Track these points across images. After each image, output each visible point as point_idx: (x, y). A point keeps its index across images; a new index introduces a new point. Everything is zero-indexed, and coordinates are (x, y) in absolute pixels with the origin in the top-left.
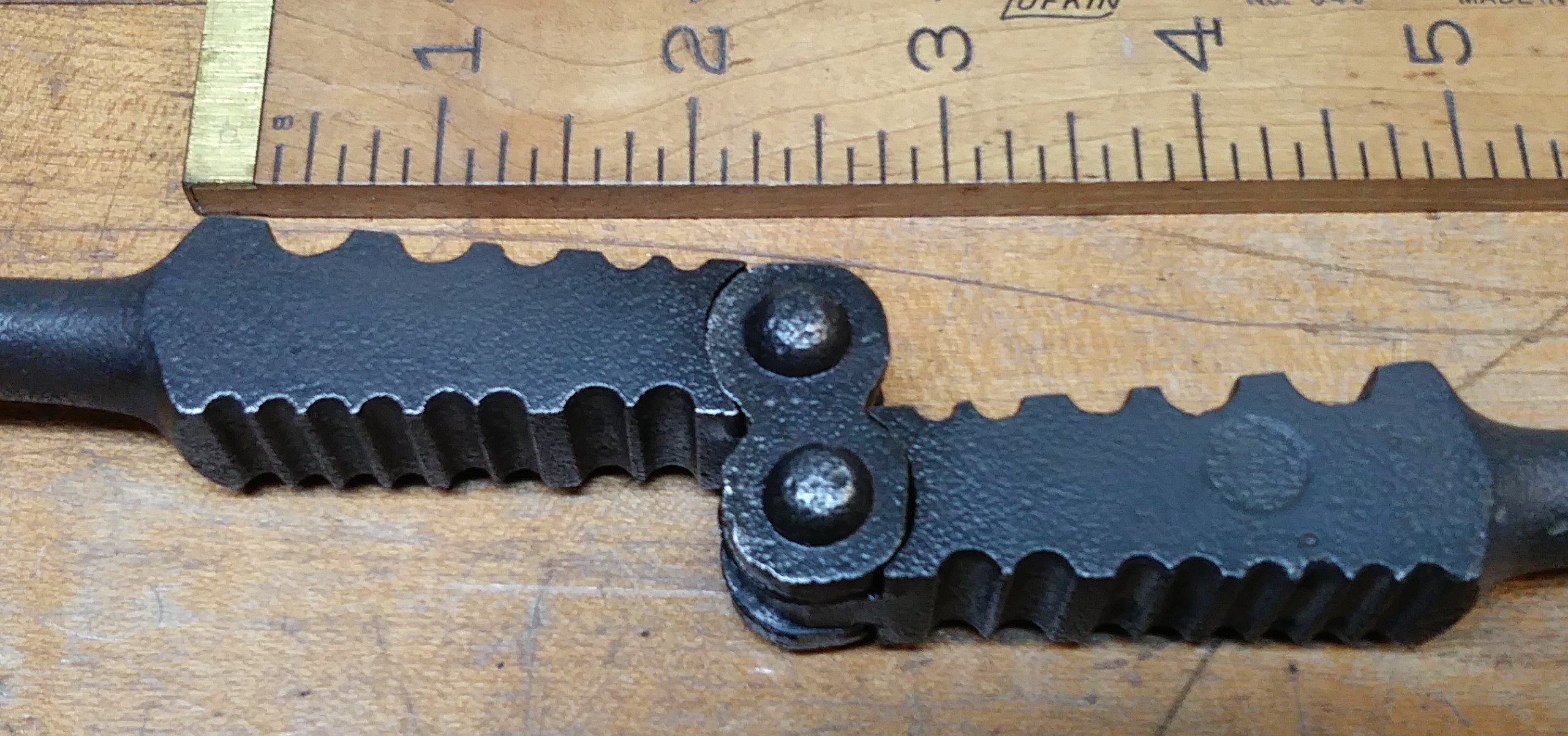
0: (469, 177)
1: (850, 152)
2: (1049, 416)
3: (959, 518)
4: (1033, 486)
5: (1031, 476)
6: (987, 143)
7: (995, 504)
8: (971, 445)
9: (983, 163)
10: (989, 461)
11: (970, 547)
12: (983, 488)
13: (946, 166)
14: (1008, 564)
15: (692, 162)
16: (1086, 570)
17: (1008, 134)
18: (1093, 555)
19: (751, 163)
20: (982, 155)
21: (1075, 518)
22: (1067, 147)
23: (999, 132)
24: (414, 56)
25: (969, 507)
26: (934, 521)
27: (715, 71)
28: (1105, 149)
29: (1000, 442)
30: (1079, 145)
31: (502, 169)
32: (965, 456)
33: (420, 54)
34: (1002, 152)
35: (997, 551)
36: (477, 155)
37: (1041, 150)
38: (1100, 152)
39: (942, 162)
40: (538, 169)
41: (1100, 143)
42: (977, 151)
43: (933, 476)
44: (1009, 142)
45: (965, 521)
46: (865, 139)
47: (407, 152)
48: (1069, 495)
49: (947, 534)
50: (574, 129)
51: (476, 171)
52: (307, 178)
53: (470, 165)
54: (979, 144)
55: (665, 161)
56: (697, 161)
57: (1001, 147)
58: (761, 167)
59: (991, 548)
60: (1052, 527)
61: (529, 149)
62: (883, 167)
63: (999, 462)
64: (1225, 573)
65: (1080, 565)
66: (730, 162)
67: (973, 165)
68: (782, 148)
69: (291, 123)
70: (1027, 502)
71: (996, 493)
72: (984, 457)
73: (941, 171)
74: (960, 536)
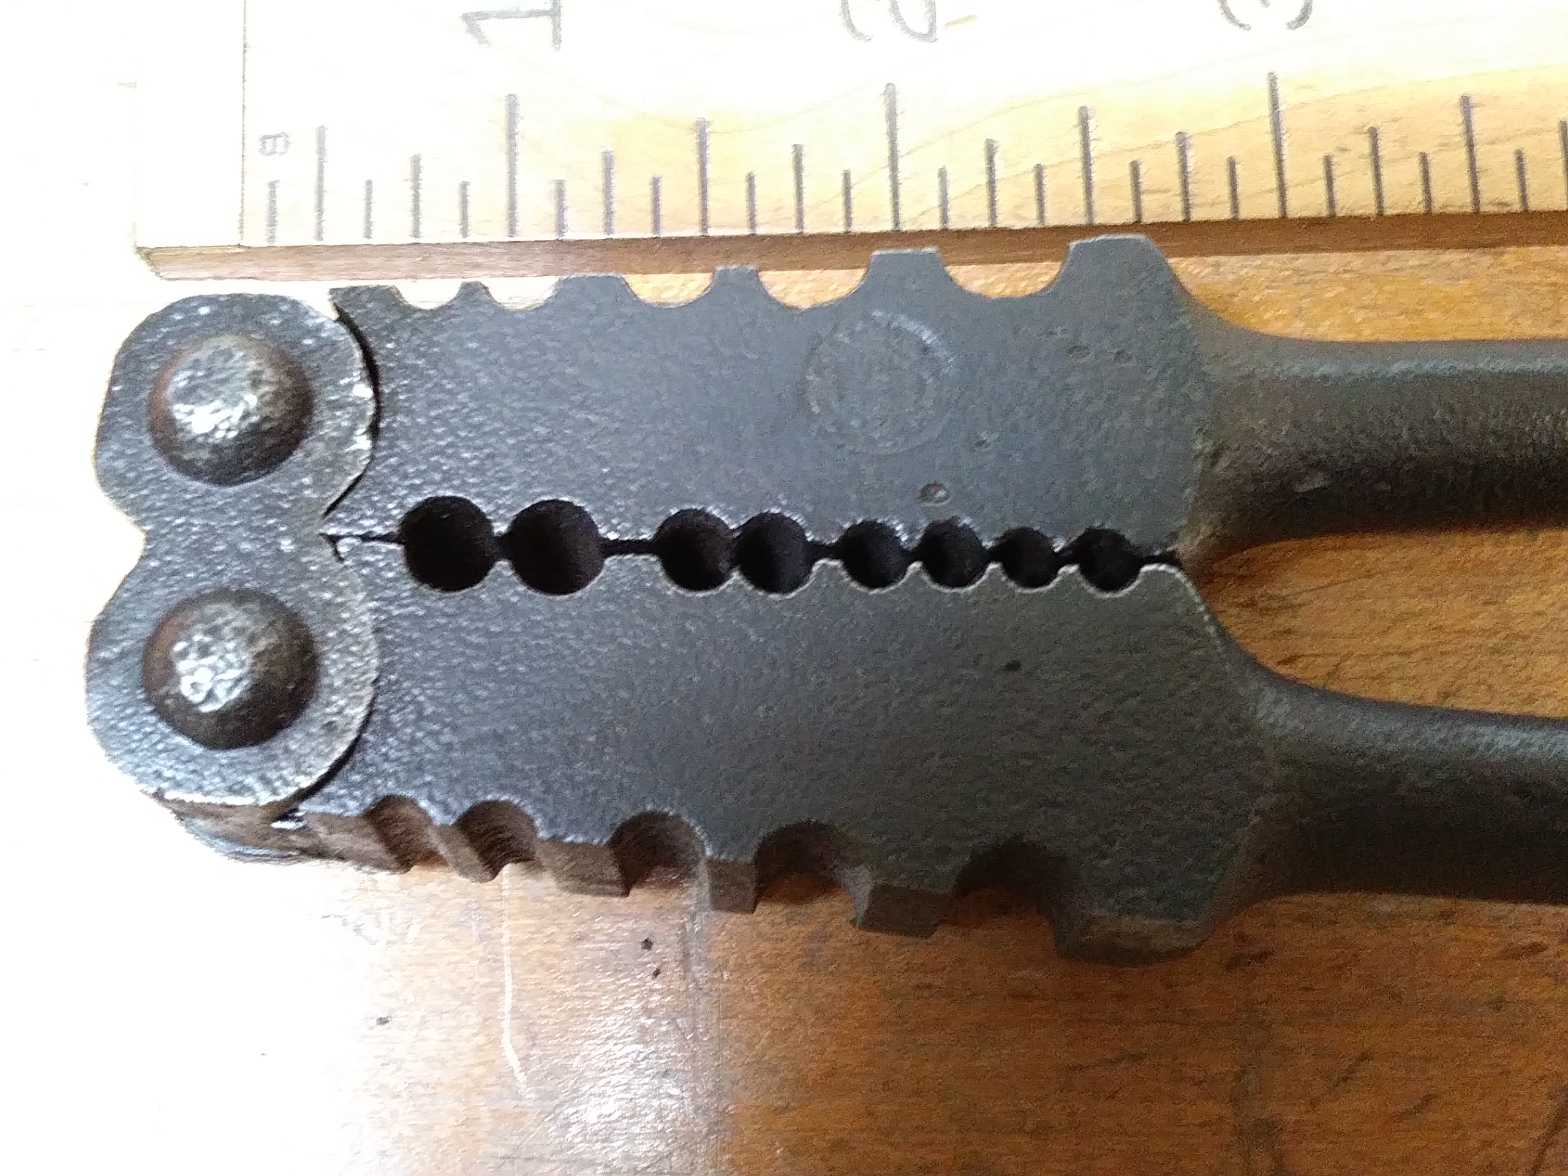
0: (561, 227)
1: (1135, 167)
2: (592, 308)
3: (441, 452)
4: (554, 408)
5: (556, 394)
6: (1344, 150)
7: (494, 432)
8: (472, 345)
9: (1337, 184)
10: (495, 369)
11: (449, 493)
12: (480, 409)
13: (1282, 189)
14: (502, 519)
15: (895, 195)
16: (613, 528)
17: (1373, 134)
18: (627, 508)
19: (984, 192)
20: (1336, 171)
21: (606, 454)
22: (1462, 154)
23: (1357, 131)
24: (464, 25)
25: (458, 436)
26: (402, 454)
27: (923, 37)
28: (1520, 158)
29: (515, 344)
30: (1480, 150)
31: (609, 213)
32: (461, 362)
33: (472, 20)
34: (1367, 165)
35: (490, 500)
36: (570, 190)
37: (1424, 159)
38: (1511, 159)
39: (1273, 183)
40: (663, 212)
41: (1510, 148)
42: (1328, 162)
43: (410, 389)
44: (1375, 148)
45: (449, 457)
46: (1157, 146)
47: (464, 186)
48: (604, 421)
49: (419, 474)
50: (712, 142)
51: (570, 217)
52: (319, 235)
53: (561, 209)
54: (1330, 151)
55: (853, 193)
56: (902, 191)
57: (1362, 157)
58: (999, 197)
59: (478, 495)
60: (573, 467)
61: (648, 179)
62: (1185, 193)
63: (510, 371)
64: (810, 536)
65: (607, 521)
66: (951, 193)
67: (1322, 184)
68: (1032, 165)
69: (287, 144)
70: (541, 431)
71: (499, 417)
72: (487, 364)
73: (1275, 197)
74: (437, 477)
